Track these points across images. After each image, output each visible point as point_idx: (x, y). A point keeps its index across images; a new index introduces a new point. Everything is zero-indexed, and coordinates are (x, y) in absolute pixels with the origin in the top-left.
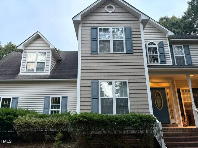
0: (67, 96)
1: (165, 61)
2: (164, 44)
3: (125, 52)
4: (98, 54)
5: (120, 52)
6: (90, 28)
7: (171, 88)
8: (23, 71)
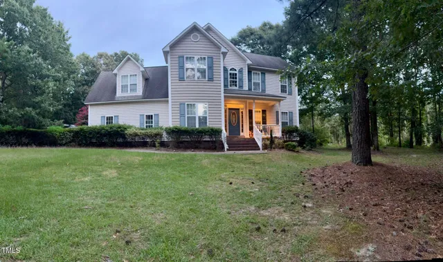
0: (159, 114)
1: (242, 87)
2: (244, 70)
3: (207, 79)
4: (184, 80)
6: (178, 56)
7: (244, 109)
8: (119, 94)
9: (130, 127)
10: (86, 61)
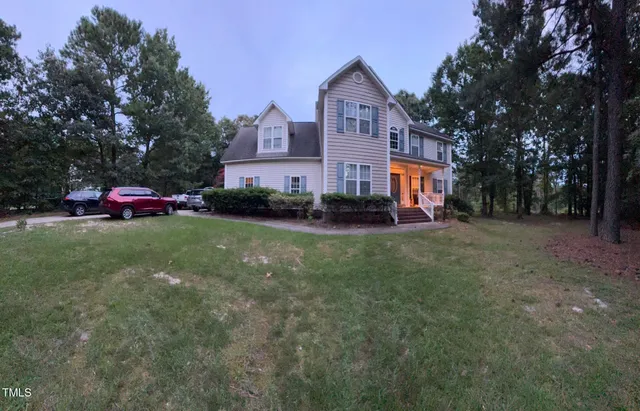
0: (306, 176)
1: (403, 150)
2: (405, 131)
3: (371, 134)
4: (344, 133)
5: (365, 134)
6: (336, 100)
7: (405, 175)
8: (261, 150)
9: (274, 191)
10: (227, 123)
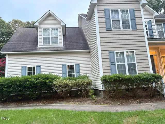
0: (79, 64)
1: (153, 36)
2: (152, 22)
3: (131, 29)
4: (111, 30)
5: (127, 29)
6: (103, 9)
7: (158, 55)
